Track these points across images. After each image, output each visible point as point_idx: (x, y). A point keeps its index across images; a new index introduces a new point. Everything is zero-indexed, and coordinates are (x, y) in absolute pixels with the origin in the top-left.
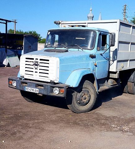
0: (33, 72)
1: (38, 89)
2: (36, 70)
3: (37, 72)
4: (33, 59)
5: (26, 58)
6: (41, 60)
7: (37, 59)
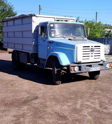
0: (89, 56)
1: (100, 68)
2: (92, 55)
3: (92, 56)
4: (89, 47)
5: (83, 47)
6: (95, 47)
7: (92, 46)
